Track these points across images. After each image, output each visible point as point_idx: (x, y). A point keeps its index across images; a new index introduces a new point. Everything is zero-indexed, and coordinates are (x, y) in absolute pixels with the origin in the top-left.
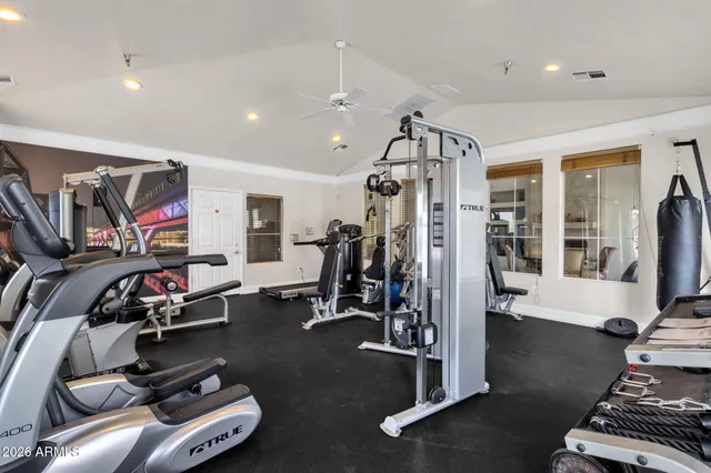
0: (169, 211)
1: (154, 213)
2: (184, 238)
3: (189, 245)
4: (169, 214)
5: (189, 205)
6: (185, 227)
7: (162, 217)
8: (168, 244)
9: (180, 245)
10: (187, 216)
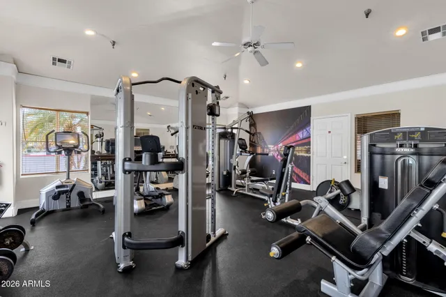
0: (301, 135)
1: (294, 136)
2: (308, 151)
3: (311, 155)
4: (301, 137)
5: (311, 130)
6: (309, 143)
7: (298, 138)
8: (300, 154)
9: (306, 155)
10: (310, 137)
